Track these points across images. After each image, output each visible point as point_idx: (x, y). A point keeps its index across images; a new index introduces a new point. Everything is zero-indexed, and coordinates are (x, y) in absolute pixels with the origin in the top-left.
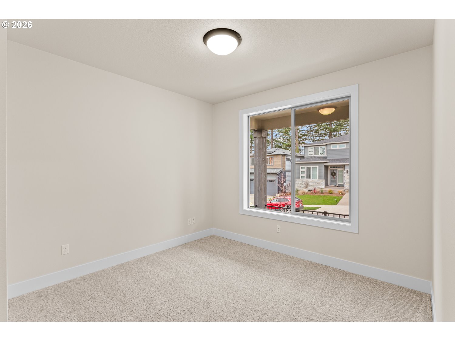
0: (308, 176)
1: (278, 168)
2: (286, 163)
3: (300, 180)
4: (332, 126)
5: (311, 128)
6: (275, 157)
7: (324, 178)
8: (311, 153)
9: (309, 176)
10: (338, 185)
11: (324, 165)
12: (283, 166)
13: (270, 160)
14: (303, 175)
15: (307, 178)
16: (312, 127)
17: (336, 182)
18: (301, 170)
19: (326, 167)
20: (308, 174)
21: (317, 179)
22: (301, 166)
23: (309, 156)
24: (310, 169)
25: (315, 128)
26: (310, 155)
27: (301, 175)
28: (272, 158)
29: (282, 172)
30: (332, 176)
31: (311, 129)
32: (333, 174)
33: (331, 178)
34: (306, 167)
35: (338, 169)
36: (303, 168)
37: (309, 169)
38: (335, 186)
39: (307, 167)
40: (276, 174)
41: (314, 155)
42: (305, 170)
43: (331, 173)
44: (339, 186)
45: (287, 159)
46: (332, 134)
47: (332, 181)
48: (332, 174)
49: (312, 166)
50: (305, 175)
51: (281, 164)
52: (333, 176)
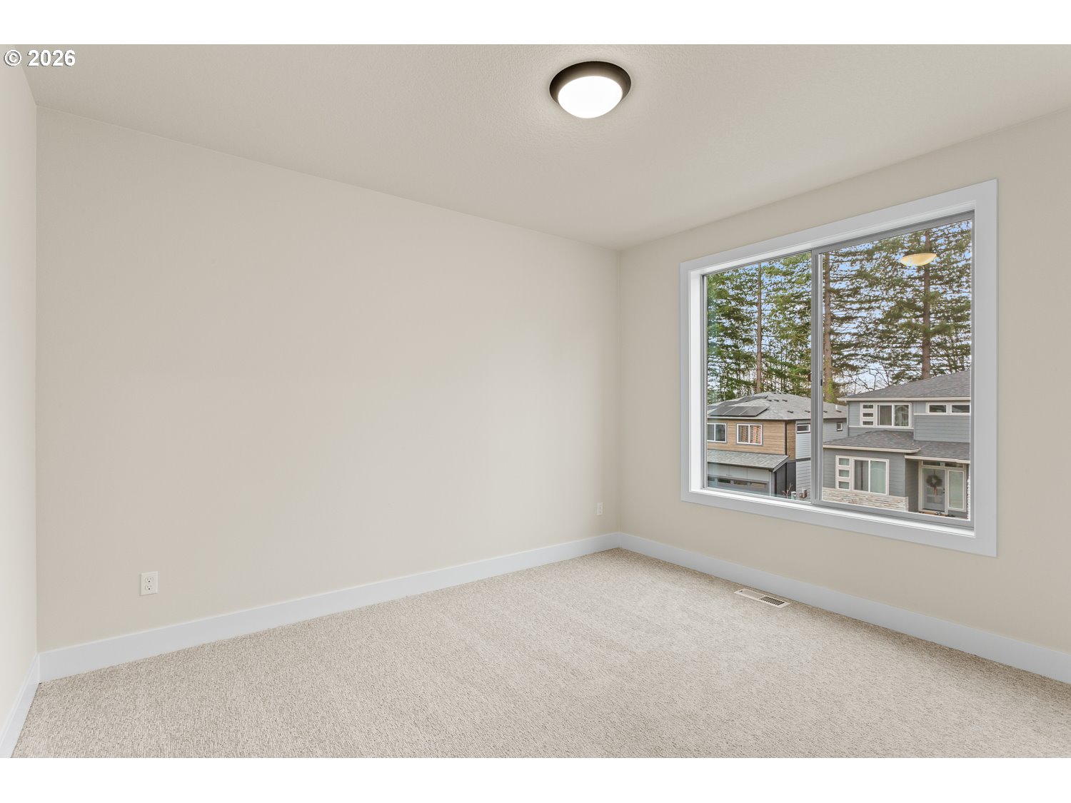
0: (859, 483)
1: (777, 452)
2: (796, 441)
3: (837, 493)
4: (931, 319)
5: (867, 326)
6: (766, 425)
7: (906, 492)
8: (868, 419)
9: (861, 484)
10: (949, 511)
11: (907, 460)
12: (789, 447)
13: (755, 431)
14: (844, 479)
15: (855, 488)
16: (870, 323)
17: (942, 503)
18: (838, 467)
19: (913, 466)
20: (859, 477)
21: (885, 493)
22: (838, 457)
23: (862, 426)
24: (864, 465)
25: (880, 327)
26: (865, 423)
27: (838, 478)
28: (758, 427)
29: (786, 464)
30: (929, 487)
31: (868, 329)
32: (934, 481)
33: (927, 492)
34: (852, 459)
35: (948, 470)
36: (845, 462)
37: (860, 466)
38: (940, 512)
39: (856, 461)
40: (770, 470)
41: (876, 426)
42: (851, 467)
43: (926, 478)
44: (951, 514)
45: (800, 429)
46: (931, 340)
47: (929, 500)
48: (929, 481)
49: (869, 460)
50: (850, 479)
51: (784, 444)
52: (934, 486)
